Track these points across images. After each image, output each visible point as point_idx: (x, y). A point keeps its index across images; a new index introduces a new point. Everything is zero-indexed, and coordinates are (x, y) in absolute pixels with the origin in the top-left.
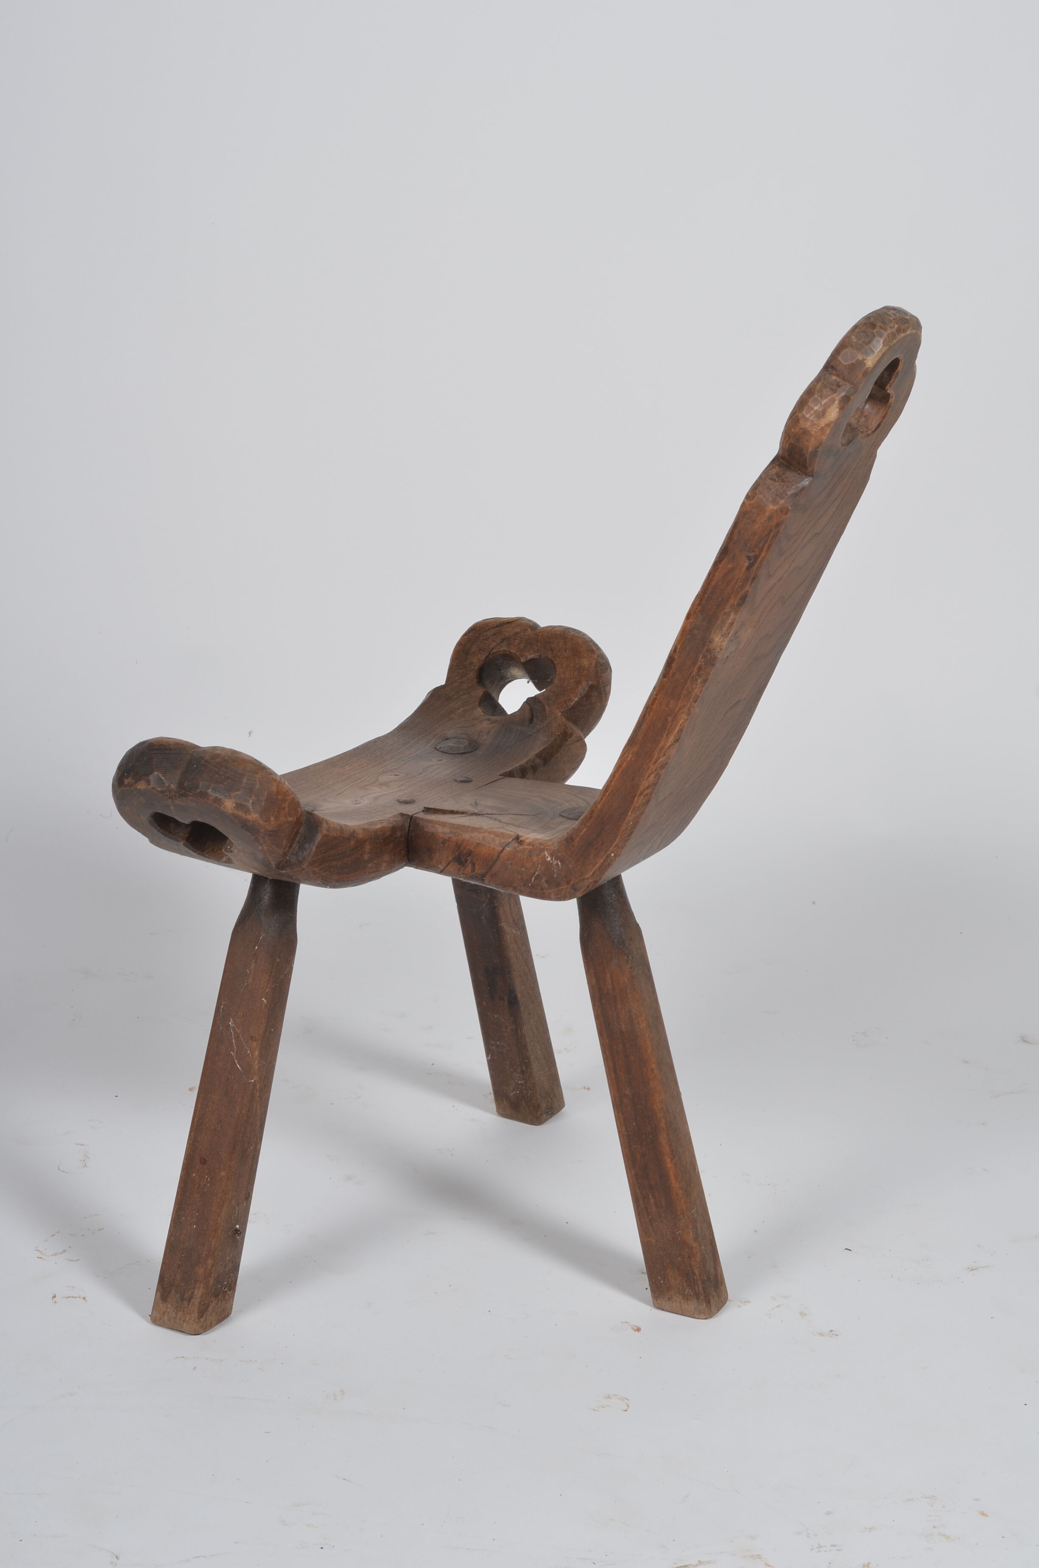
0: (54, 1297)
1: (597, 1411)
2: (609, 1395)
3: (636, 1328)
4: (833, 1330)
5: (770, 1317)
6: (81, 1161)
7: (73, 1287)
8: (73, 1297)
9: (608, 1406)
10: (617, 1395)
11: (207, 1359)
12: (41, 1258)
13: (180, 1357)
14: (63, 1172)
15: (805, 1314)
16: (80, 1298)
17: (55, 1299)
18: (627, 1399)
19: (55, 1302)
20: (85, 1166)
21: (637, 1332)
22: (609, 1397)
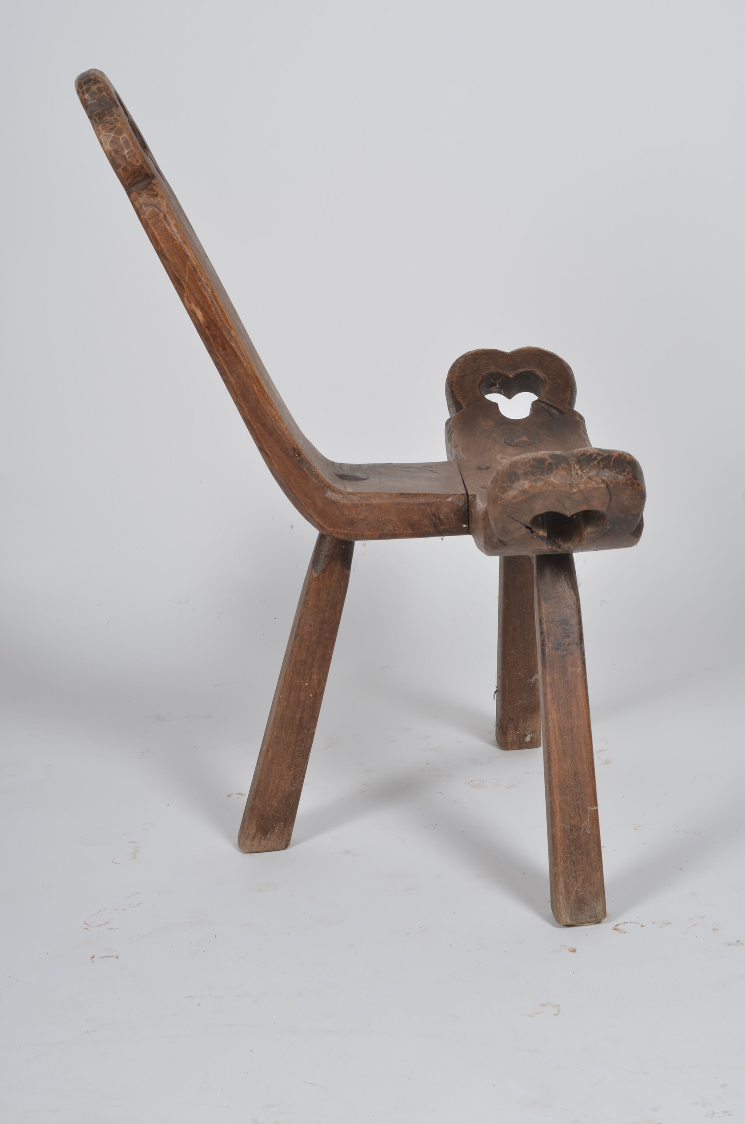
0: (93, 957)
1: (532, 1016)
3: (572, 950)
4: (739, 940)
5: (686, 934)
6: (131, 855)
7: (109, 949)
8: (108, 957)
9: (542, 1012)
10: (551, 1003)
11: (211, 996)
12: (88, 929)
13: (189, 996)
14: (116, 863)
15: (717, 930)
16: (114, 957)
17: (93, 959)
18: (559, 1006)
19: (93, 961)
20: (134, 858)
21: (572, 953)
22: (543, 1005)
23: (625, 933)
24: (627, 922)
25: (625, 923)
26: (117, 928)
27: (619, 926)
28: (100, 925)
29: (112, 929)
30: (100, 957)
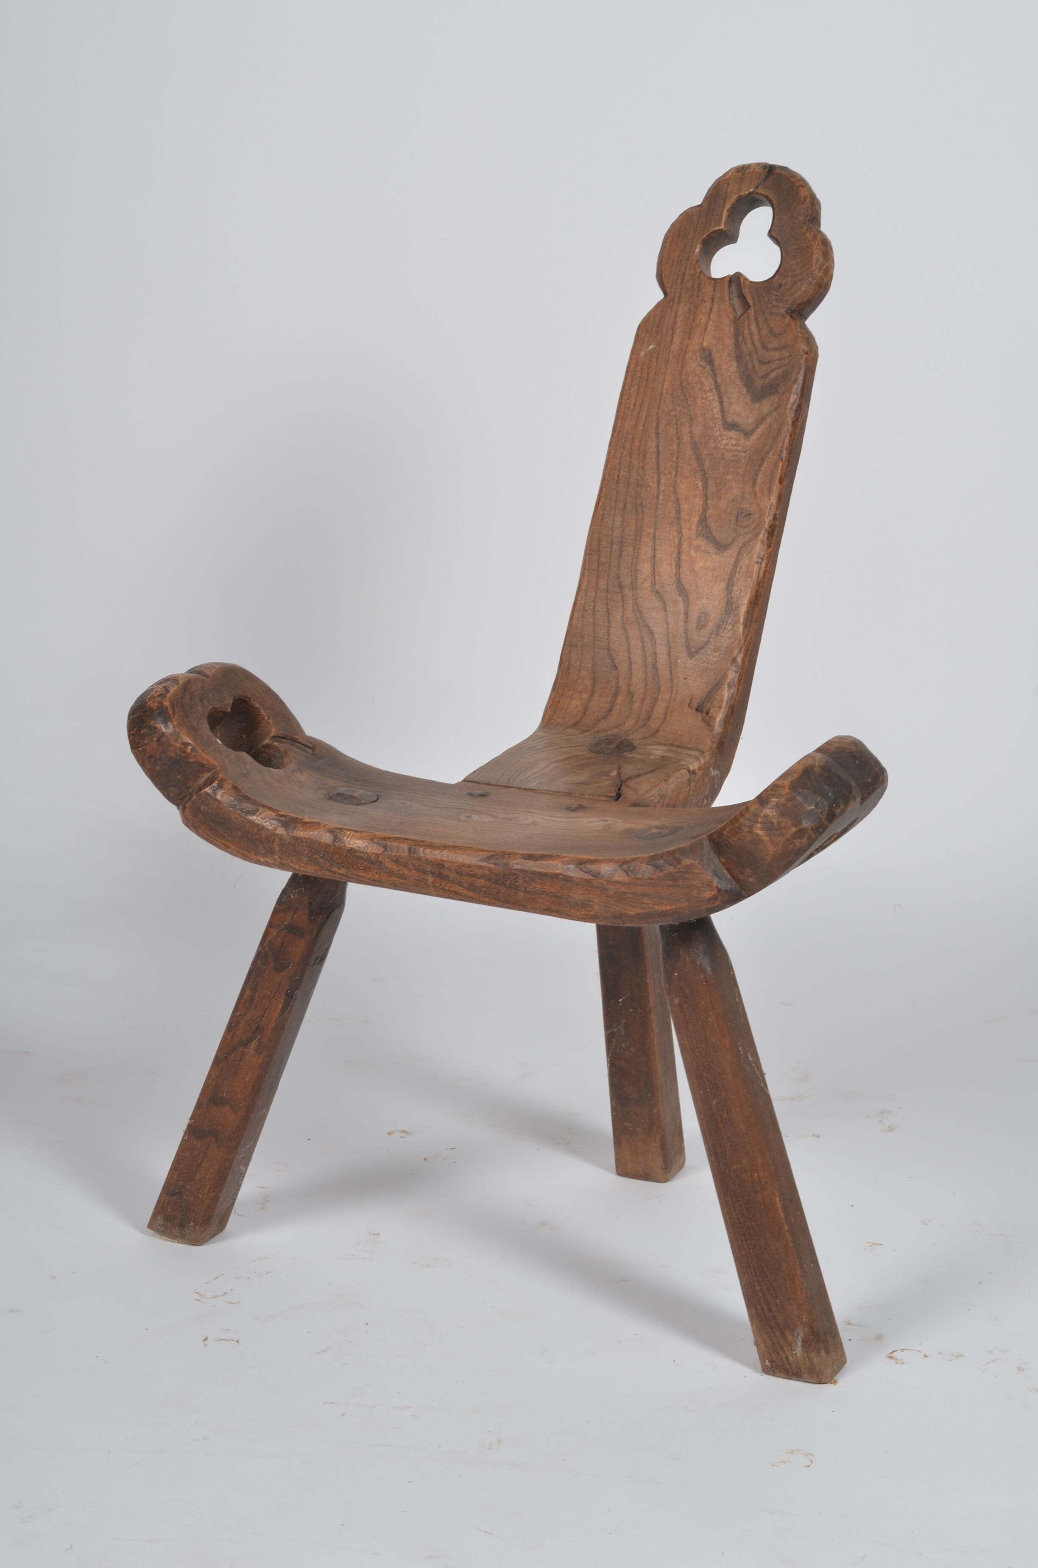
0: (206, 1339)
1: (777, 1466)
2: (792, 1450)
5: (983, 1372)
6: (259, 1204)
7: (227, 1329)
8: (226, 1340)
9: (789, 1461)
10: (802, 1450)
11: (359, 1405)
12: (199, 1300)
13: (330, 1403)
14: (238, 1215)
15: (1023, 1369)
16: (233, 1340)
17: (206, 1342)
18: (812, 1455)
19: (206, 1345)
20: (263, 1209)
22: (791, 1452)
23: (903, 1363)
24: (906, 1349)
25: (903, 1349)
26: (238, 1303)
27: (895, 1353)
28: (216, 1297)
29: (232, 1303)
30: (215, 1340)
